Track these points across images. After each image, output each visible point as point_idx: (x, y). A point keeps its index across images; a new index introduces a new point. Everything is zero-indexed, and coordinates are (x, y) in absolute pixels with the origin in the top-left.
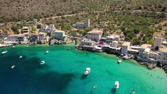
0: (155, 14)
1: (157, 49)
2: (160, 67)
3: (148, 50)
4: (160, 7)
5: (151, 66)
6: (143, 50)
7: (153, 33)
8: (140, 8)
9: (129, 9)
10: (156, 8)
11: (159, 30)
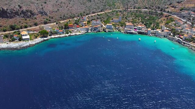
0: (157, 13)
1: (163, 31)
2: (165, 37)
3: (160, 31)
4: (159, 8)
5: (162, 37)
6: (158, 31)
7: (159, 24)
8: (146, 8)
9: (139, 8)
10: (156, 8)
11: (161, 23)
